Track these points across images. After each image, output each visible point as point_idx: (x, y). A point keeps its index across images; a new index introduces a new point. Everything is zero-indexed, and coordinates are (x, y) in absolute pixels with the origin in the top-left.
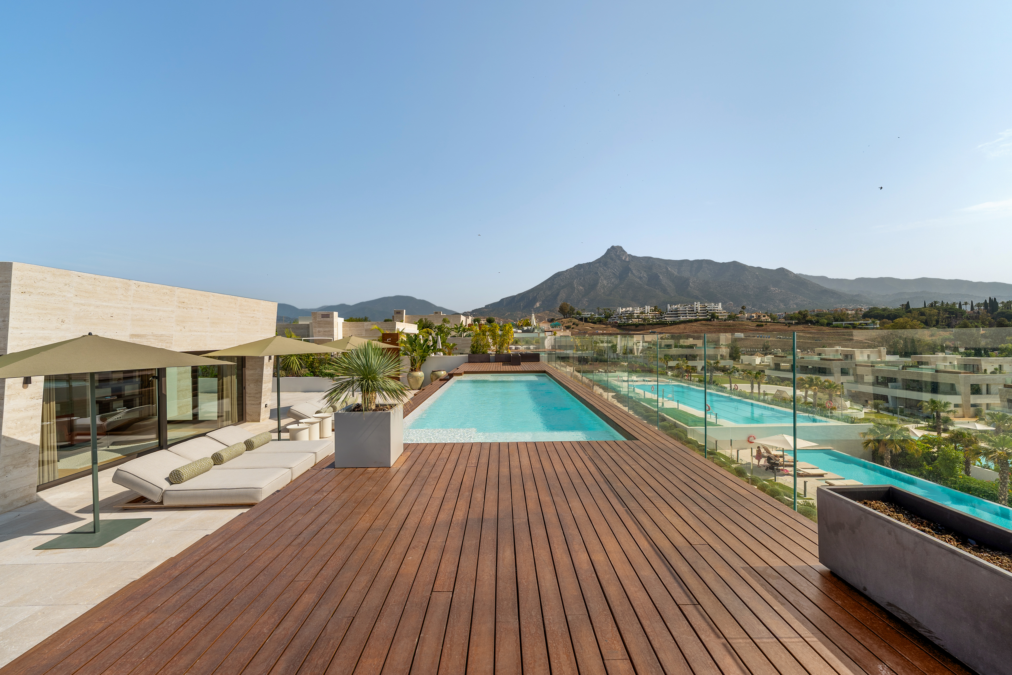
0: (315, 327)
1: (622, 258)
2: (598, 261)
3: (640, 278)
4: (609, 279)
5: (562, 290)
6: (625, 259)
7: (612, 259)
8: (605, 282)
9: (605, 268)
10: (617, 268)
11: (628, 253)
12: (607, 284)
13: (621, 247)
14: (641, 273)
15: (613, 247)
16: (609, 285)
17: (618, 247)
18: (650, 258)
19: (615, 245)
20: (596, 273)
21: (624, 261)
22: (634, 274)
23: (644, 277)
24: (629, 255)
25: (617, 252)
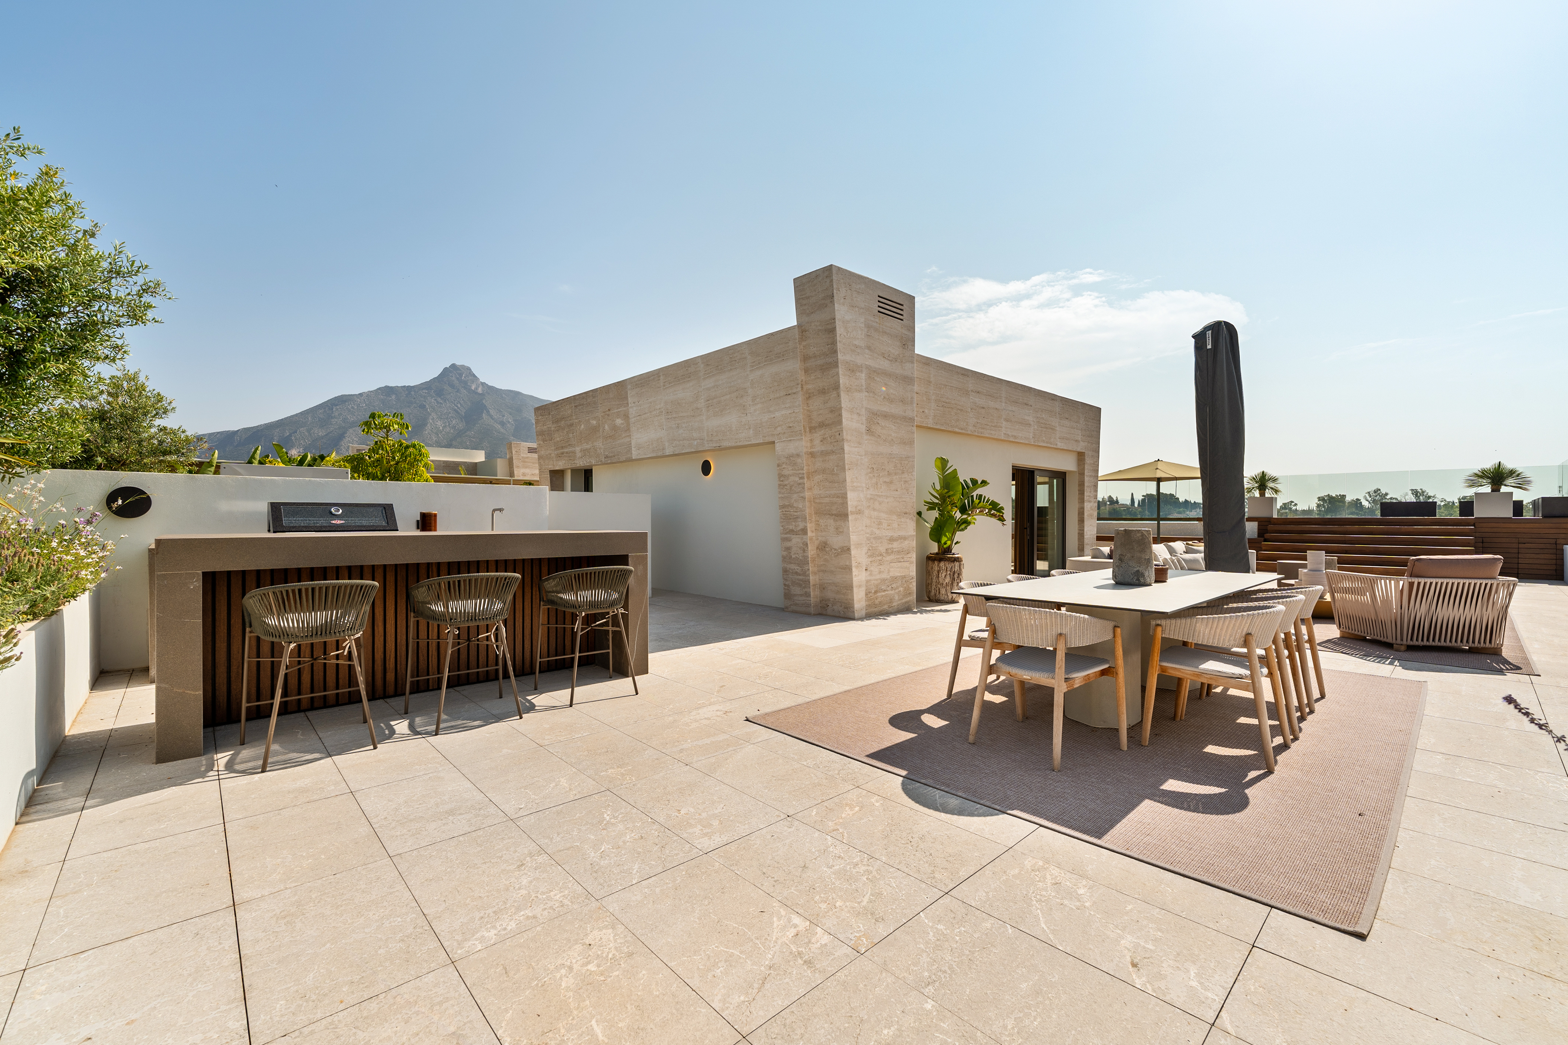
0: (518, 467)
1: (470, 386)
2: (427, 386)
3: (503, 424)
4: (447, 418)
5: (351, 430)
6: (476, 389)
7: (452, 386)
8: (439, 423)
9: (439, 399)
10: (462, 402)
11: (482, 380)
12: (444, 427)
13: (469, 369)
14: (504, 416)
15: (453, 366)
16: (448, 429)
17: (463, 366)
18: (517, 394)
19: (458, 363)
20: (423, 407)
21: (475, 392)
22: (491, 417)
23: (509, 422)
24: (483, 384)
25: (461, 375)
